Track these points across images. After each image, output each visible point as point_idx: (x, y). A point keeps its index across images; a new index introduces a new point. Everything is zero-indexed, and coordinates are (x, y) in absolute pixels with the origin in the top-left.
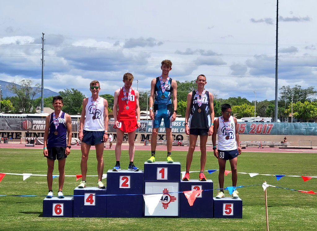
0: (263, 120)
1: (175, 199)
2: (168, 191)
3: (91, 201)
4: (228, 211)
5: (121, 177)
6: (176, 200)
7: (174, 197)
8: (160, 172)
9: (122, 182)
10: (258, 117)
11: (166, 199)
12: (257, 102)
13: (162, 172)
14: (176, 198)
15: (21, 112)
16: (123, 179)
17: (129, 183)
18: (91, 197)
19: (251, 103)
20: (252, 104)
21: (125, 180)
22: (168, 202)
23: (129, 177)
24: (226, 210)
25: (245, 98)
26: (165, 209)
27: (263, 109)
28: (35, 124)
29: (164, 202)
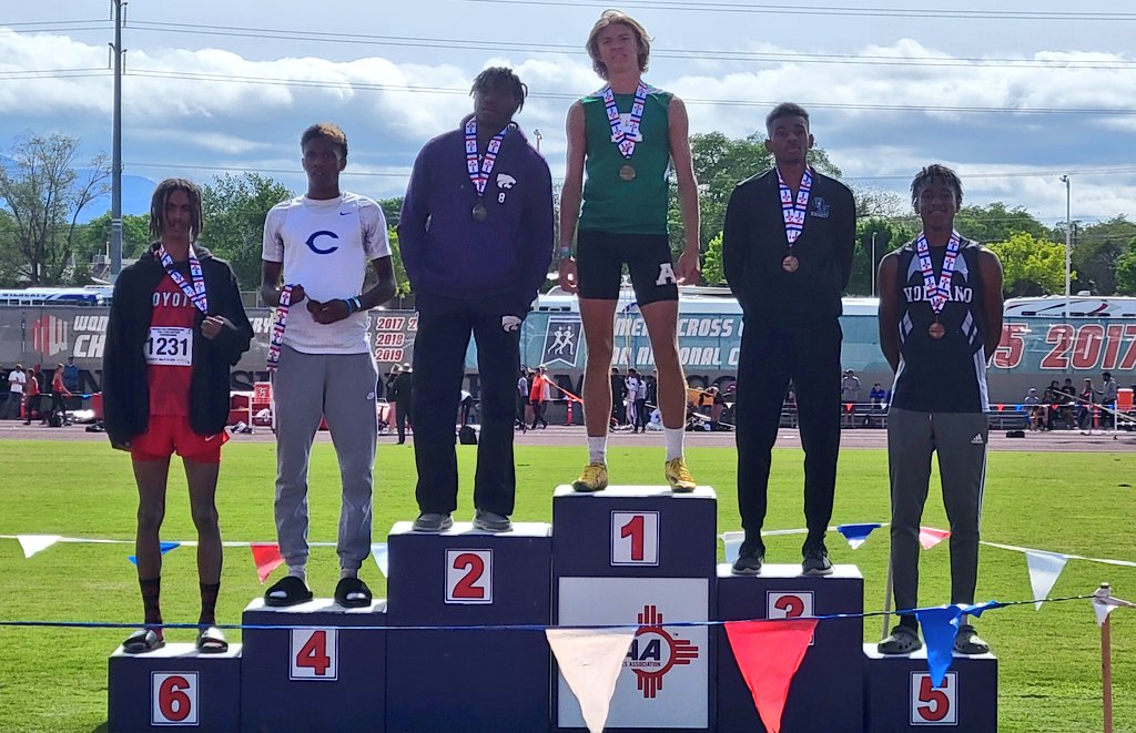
0: (1104, 306)
1: (693, 652)
2: (660, 616)
3: (321, 663)
4: (933, 705)
5: (453, 556)
6: (696, 656)
7: (688, 642)
8: (625, 532)
9: (454, 577)
10: (1081, 293)
11: (652, 651)
12: (1080, 225)
13: (634, 530)
14: (696, 649)
15: (23, 278)
16: (459, 564)
17: (485, 581)
18: (318, 642)
19: (1049, 233)
20: (1057, 237)
21: (469, 567)
22: (663, 666)
23: (486, 556)
24: (924, 704)
25: (1022, 210)
26: (646, 696)
27: (1104, 257)
28: (86, 332)
29: (641, 668)
